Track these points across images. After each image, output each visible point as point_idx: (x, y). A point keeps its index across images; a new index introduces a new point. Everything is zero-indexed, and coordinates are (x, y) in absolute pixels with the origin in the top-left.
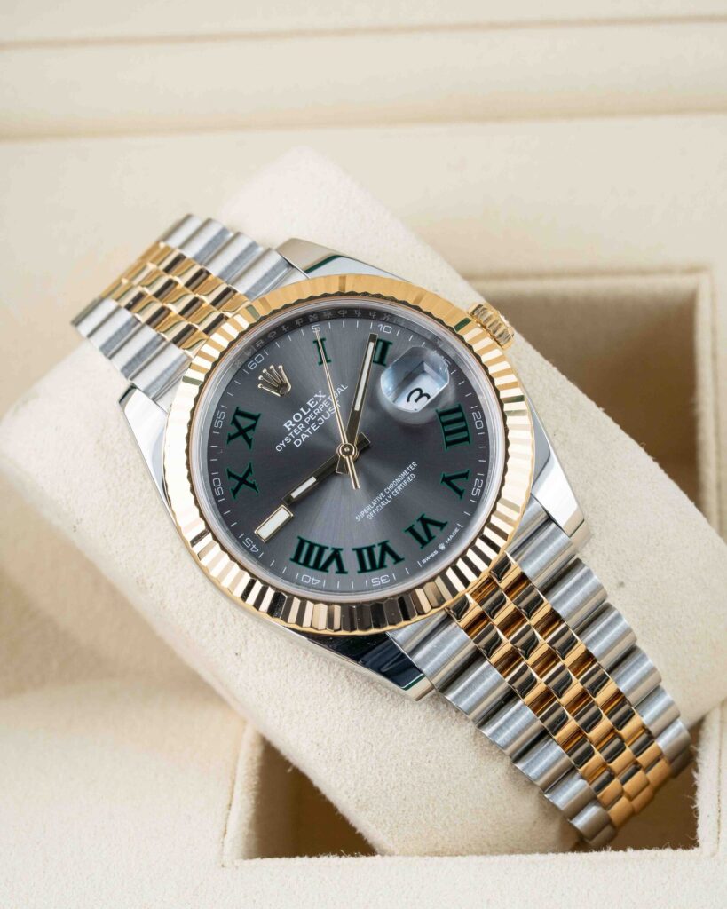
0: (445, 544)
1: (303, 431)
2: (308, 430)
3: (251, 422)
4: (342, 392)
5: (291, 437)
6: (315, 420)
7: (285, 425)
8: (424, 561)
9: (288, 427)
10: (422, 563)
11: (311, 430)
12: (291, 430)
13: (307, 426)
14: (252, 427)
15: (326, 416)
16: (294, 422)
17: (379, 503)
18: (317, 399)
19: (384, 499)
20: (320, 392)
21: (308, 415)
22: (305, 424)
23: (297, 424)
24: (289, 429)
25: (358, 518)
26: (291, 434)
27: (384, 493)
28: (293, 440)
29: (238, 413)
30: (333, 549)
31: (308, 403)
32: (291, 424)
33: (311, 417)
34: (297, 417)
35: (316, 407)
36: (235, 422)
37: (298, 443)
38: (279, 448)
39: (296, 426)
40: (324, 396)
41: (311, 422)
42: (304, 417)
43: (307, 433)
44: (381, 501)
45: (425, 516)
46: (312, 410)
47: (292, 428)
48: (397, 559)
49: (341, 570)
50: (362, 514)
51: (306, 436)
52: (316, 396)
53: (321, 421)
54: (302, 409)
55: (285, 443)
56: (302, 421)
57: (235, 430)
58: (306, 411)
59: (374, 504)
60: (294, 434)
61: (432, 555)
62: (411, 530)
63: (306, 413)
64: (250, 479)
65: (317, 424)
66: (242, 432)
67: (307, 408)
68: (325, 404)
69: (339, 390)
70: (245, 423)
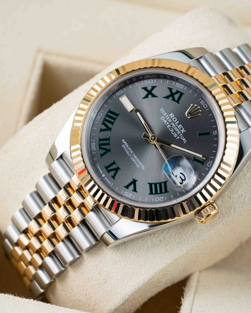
0: (104, 177)
1: (168, 121)
2: (168, 123)
3: (176, 99)
4: (183, 140)
5: (166, 115)
6: (172, 127)
7: (172, 114)
8: (98, 167)
9: (171, 115)
10: (98, 166)
11: (168, 125)
12: (169, 116)
13: (170, 123)
14: (174, 100)
15: (173, 132)
16: (173, 118)
17: (128, 150)
18: (182, 129)
19: (130, 153)
20: (185, 131)
21: (175, 124)
22: (171, 122)
23: (172, 119)
24: (170, 115)
25: (123, 141)
26: (167, 116)
27: (132, 153)
28: (165, 116)
29: (182, 94)
30: (111, 128)
31: (180, 125)
32: (172, 116)
33: (174, 125)
34: (175, 120)
35: (178, 128)
36: (178, 92)
37: (163, 118)
38: (162, 110)
39: (171, 118)
40: (182, 132)
41: (172, 125)
42: (174, 123)
43: (166, 123)
44: (129, 152)
45: (119, 171)
46: (177, 126)
47: (170, 117)
48: (102, 155)
49: (102, 130)
50: (125, 143)
51: (165, 122)
52: (183, 129)
53: (171, 129)
54: (178, 122)
55: (164, 113)
56: (172, 121)
57: (174, 91)
58: (177, 124)
59: (129, 148)
60: (167, 117)
61: (101, 171)
62: (114, 163)
63: (176, 123)
64: (150, 96)
65: (170, 128)
66: (172, 95)
67: (178, 124)
68: (179, 132)
69: (184, 140)
70: (176, 97)
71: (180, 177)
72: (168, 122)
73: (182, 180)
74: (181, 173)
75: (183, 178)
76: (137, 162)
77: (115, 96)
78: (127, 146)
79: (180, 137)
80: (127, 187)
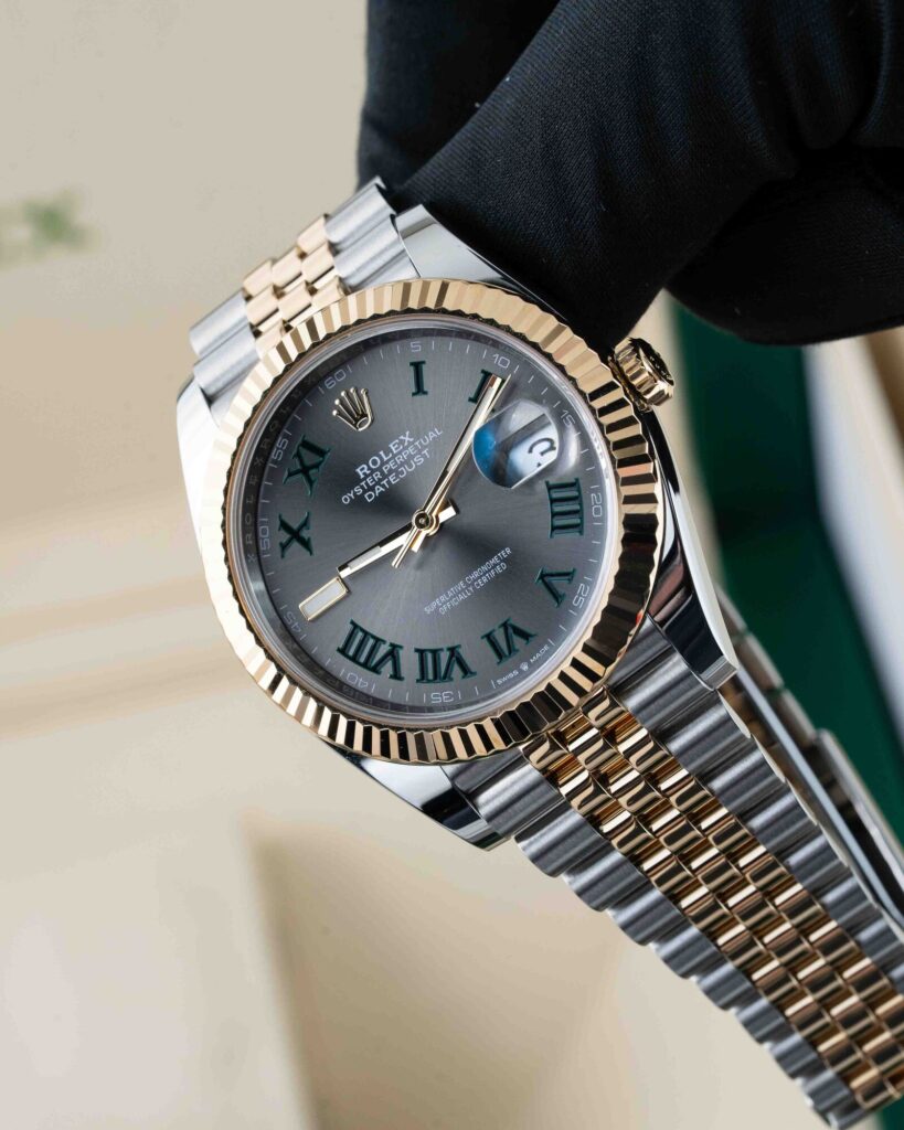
0: (529, 664)
1: (378, 483)
2: (384, 482)
3: (316, 458)
4: (434, 438)
5: (362, 487)
6: (396, 470)
7: (358, 470)
8: (499, 682)
9: (361, 473)
10: (496, 684)
11: (389, 482)
12: (365, 479)
13: (385, 476)
14: (317, 465)
15: (410, 466)
16: (369, 468)
17: (456, 595)
18: (402, 442)
19: (463, 590)
20: (407, 433)
21: (387, 462)
22: (382, 473)
23: (373, 471)
24: (362, 476)
25: (428, 610)
26: (363, 483)
27: (465, 583)
28: (365, 491)
29: (305, 444)
30: (391, 645)
31: (391, 446)
32: (365, 470)
33: (391, 465)
34: (374, 462)
35: (400, 453)
36: (298, 455)
37: (370, 496)
38: (346, 500)
39: (371, 474)
40: (411, 440)
41: (390, 471)
42: (383, 463)
43: (383, 486)
44: (460, 592)
45: (513, 622)
46: (394, 456)
47: (366, 476)
48: (466, 671)
49: (396, 676)
50: (434, 605)
51: (382, 489)
52: (402, 437)
53: (402, 473)
54: (381, 453)
55: (355, 494)
56: (380, 469)
57: (296, 465)
58: (387, 456)
59: (450, 594)
60: (367, 484)
61: (511, 675)
62: (490, 637)
63: (385, 459)
64: (305, 534)
65: (397, 476)
66: (305, 470)
67: (388, 452)
68: (411, 450)
69: (431, 435)
70: (309, 458)
71: (542, 453)
72: (380, 480)
74: (530, 451)
75: (546, 445)
76: (490, 570)
78: (443, 598)
79: (424, 447)
80: (557, 597)
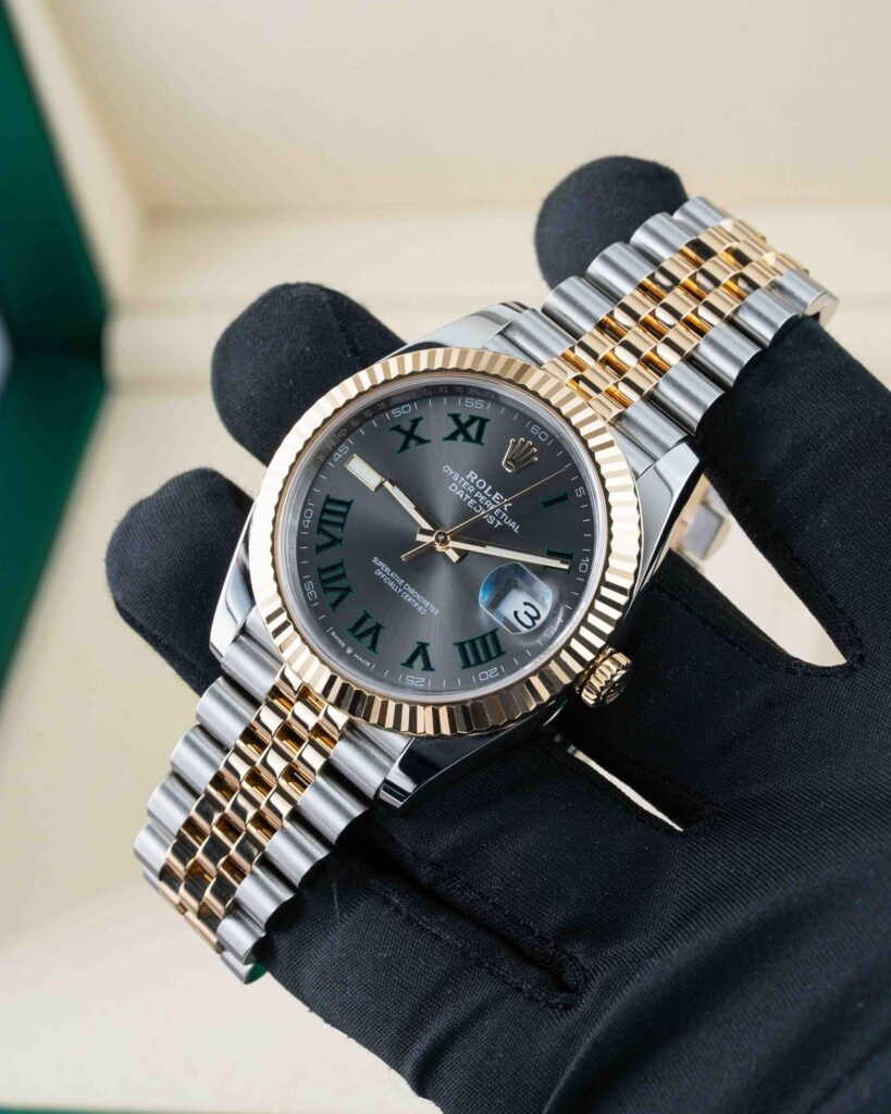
0: (352, 654)
1: (466, 492)
2: (468, 496)
3: (474, 436)
4: (511, 527)
5: (459, 479)
6: (479, 503)
7: (472, 472)
8: (333, 634)
9: (470, 475)
10: (330, 632)
11: (468, 500)
12: (467, 480)
13: (472, 495)
14: (468, 438)
15: (484, 514)
16: (475, 481)
17: (393, 580)
18: (502, 502)
19: (397, 584)
20: (510, 504)
21: (484, 494)
22: (474, 493)
23: (474, 485)
24: (468, 477)
25: (375, 560)
26: (462, 479)
27: (403, 585)
28: (457, 482)
29: (483, 422)
30: (342, 538)
31: (497, 494)
32: (473, 478)
33: (482, 498)
34: (481, 484)
36: (473, 419)
37: (453, 488)
38: (446, 469)
39: (471, 484)
40: (506, 509)
41: (477, 499)
42: (482, 491)
43: (464, 496)
44: (395, 582)
45: (381, 630)
46: (490, 499)
47: (469, 480)
48: (335, 605)
49: (321, 548)
50: (381, 564)
51: (461, 496)
52: (506, 501)
53: (478, 509)
54: (490, 488)
55: (453, 475)
56: (477, 490)
57: (464, 419)
58: (489, 492)
59: (392, 574)
60: (463, 482)
61: (340, 641)
62: (366, 616)
63: (486, 492)
64: (412, 443)
65: (474, 505)
66: (462, 429)
67: (492, 492)
68: (497, 511)
69: (513, 525)
70: (473, 430)
71: (526, 613)
72: (468, 493)
73: (533, 619)
74: (526, 604)
75: (534, 614)
76: (417, 601)
77: (333, 462)
78: (387, 570)
79: (502, 521)
80: (409, 663)
